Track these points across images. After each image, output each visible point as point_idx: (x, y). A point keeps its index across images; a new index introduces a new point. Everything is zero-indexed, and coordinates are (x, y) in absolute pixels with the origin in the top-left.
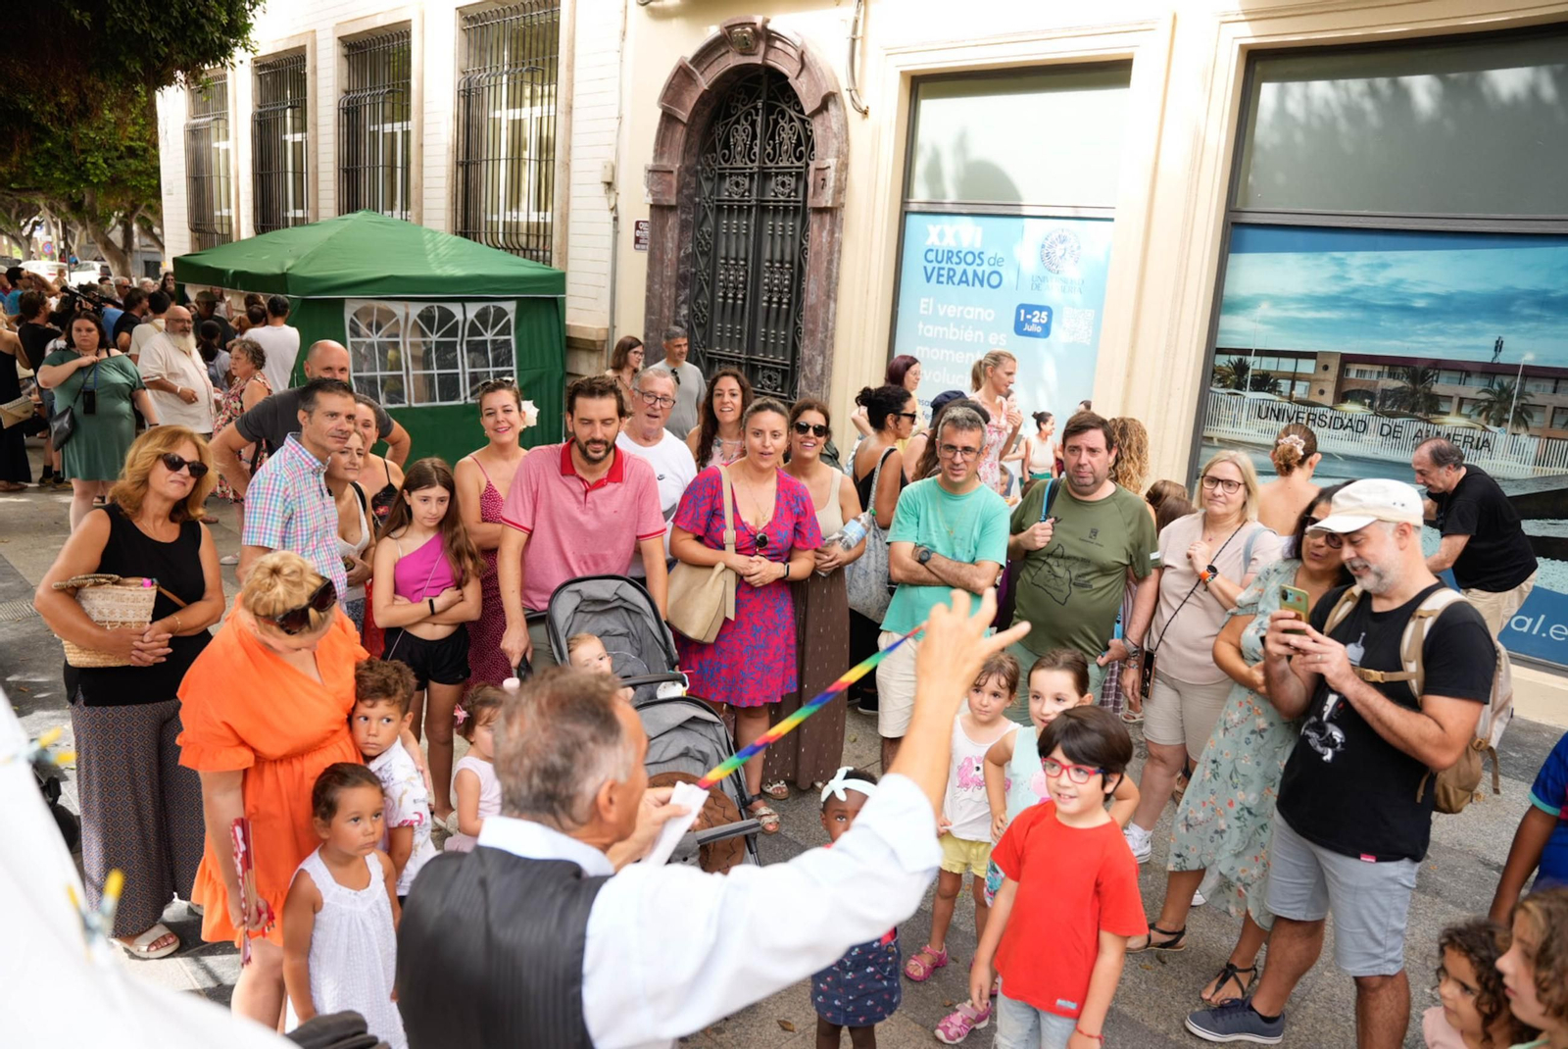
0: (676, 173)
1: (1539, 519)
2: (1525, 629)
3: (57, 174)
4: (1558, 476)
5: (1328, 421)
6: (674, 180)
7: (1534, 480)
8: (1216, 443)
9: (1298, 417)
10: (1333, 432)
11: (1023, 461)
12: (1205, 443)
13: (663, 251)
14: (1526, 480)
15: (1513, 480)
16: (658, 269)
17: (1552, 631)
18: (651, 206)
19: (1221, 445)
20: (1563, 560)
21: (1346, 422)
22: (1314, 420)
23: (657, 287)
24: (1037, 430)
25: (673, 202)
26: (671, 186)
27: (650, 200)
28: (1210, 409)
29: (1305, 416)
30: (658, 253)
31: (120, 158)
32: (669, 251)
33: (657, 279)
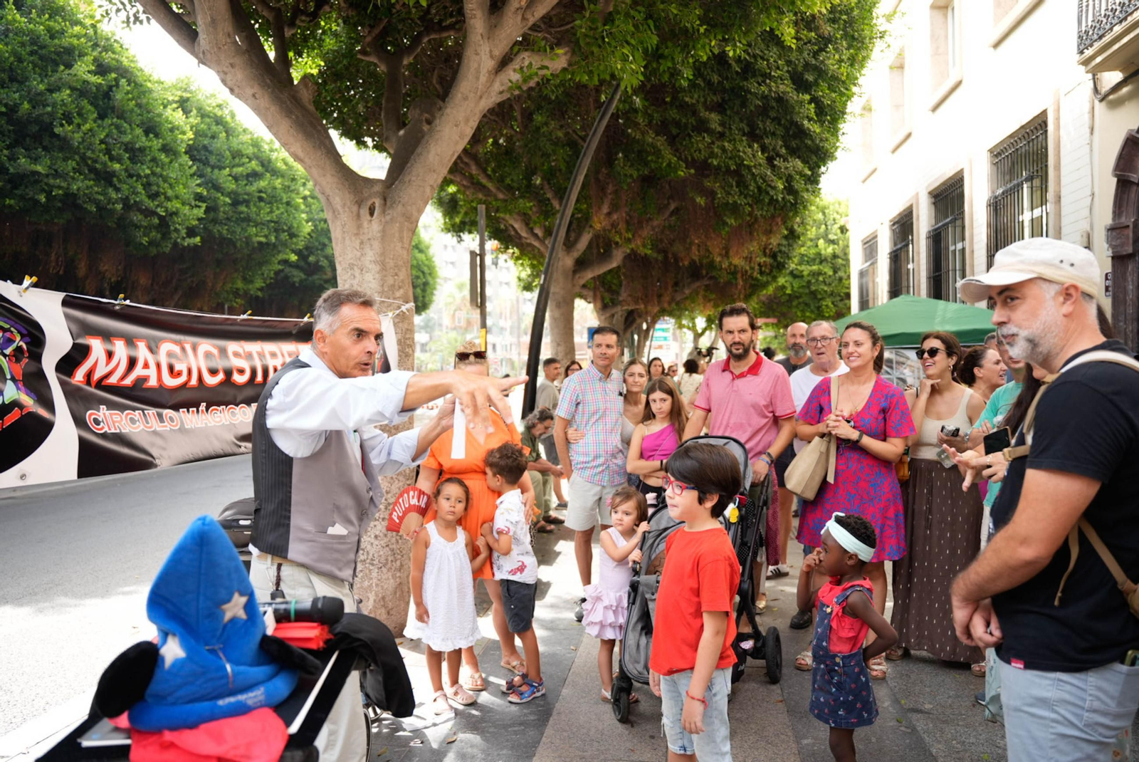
0: (1131, 226)
3: (808, 314)
6: (1130, 233)
13: (1125, 292)
16: (1122, 309)
18: (1113, 258)
23: (1121, 324)
25: (1130, 250)
26: (1127, 237)
27: (1110, 253)
30: (1121, 296)
31: (842, 300)
32: (1130, 292)
33: (1122, 318)
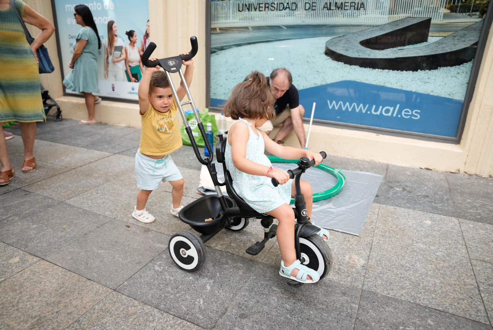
1: (393, 47)
2: (390, 114)
4: (402, 19)
5: (276, 6)
7: (389, 24)
8: (218, 31)
9: (259, 7)
10: (279, 13)
11: (126, 60)
12: (213, 32)
14: (385, 25)
15: (378, 26)
17: (403, 113)
19: (222, 31)
20: (407, 70)
21: (285, 5)
22: (268, 7)
24: (129, 42)
28: (213, 11)
29: (263, 5)
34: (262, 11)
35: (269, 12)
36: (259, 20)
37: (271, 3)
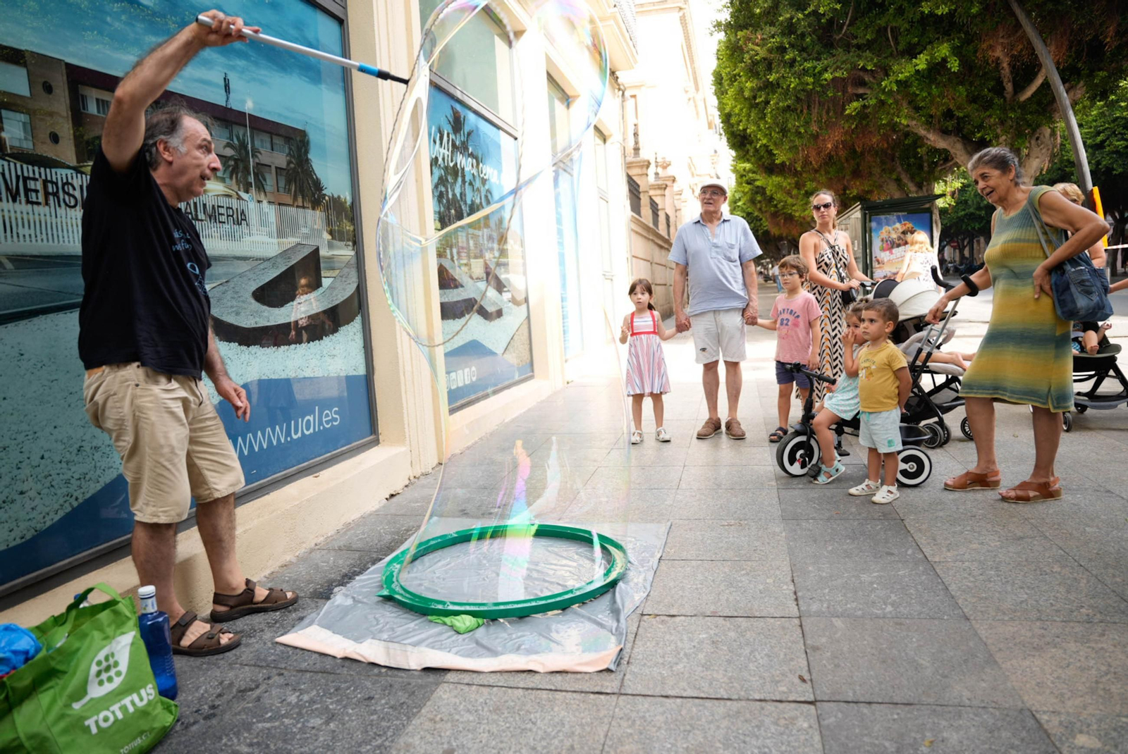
2: (312, 430)
4: (292, 248)
7: (281, 255)
14: (276, 257)
15: (269, 260)
17: (324, 420)
34: (38, 204)
35: (62, 211)
36: (32, 232)
37: (64, 185)
